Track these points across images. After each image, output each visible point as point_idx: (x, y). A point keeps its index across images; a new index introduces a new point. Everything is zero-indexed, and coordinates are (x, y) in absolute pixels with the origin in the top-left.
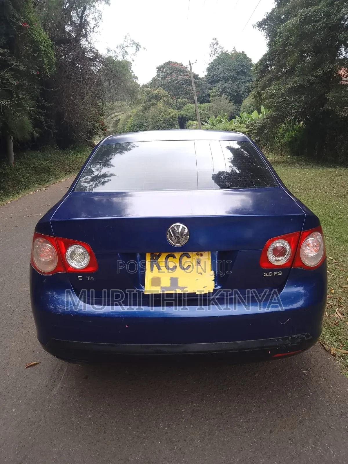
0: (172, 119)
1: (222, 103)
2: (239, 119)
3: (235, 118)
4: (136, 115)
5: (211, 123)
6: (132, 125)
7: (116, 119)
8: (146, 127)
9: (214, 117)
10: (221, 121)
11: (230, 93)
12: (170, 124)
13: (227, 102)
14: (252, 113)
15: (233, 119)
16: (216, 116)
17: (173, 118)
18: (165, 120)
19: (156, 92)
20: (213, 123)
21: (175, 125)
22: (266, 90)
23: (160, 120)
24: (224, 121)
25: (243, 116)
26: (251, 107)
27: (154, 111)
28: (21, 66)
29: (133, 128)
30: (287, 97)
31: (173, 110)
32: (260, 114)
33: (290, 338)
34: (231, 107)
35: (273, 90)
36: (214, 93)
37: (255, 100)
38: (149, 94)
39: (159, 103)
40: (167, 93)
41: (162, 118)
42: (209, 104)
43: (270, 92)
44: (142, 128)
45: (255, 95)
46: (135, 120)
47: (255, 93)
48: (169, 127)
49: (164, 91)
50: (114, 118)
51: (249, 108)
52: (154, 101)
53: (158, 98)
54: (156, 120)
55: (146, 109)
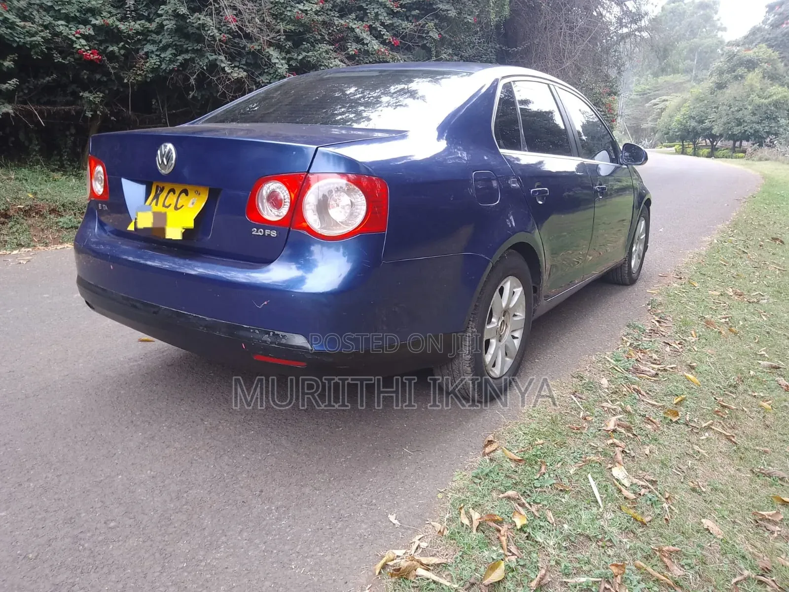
0: (776, 107)
4: (699, 99)
6: (685, 117)
7: (661, 106)
8: (713, 121)
12: (767, 118)
17: (776, 104)
18: (758, 108)
19: (751, 54)
21: (779, 119)
23: (746, 109)
27: (736, 90)
28: (451, 10)
29: (687, 123)
31: (780, 89)
33: (271, 333)
38: (732, 58)
39: (750, 75)
40: (776, 55)
41: (750, 105)
44: (705, 123)
46: (694, 108)
48: (764, 122)
49: (770, 51)
50: (658, 104)
52: (740, 71)
53: (751, 65)
54: (736, 109)
55: (721, 86)
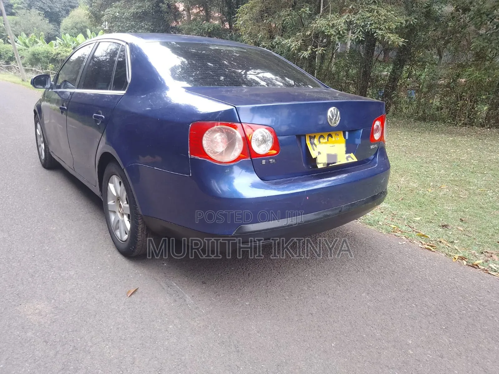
1: (33, 19)
2: (61, 41)
3: (55, 40)
5: (21, 43)
9: (25, 36)
10: (37, 43)
11: (42, 8)
13: (41, 19)
14: (76, 36)
15: (53, 41)
16: (27, 35)
20: (25, 43)
22: (106, 11)
24: (40, 42)
25: (66, 39)
26: (73, 29)
30: (133, 23)
32: (87, 38)
34: (47, 26)
35: (115, 12)
36: (18, 4)
37: (90, 21)
42: (13, 17)
43: (113, 15)
45: (90, 15)
47: (90, 13)
51: (72, 30)
